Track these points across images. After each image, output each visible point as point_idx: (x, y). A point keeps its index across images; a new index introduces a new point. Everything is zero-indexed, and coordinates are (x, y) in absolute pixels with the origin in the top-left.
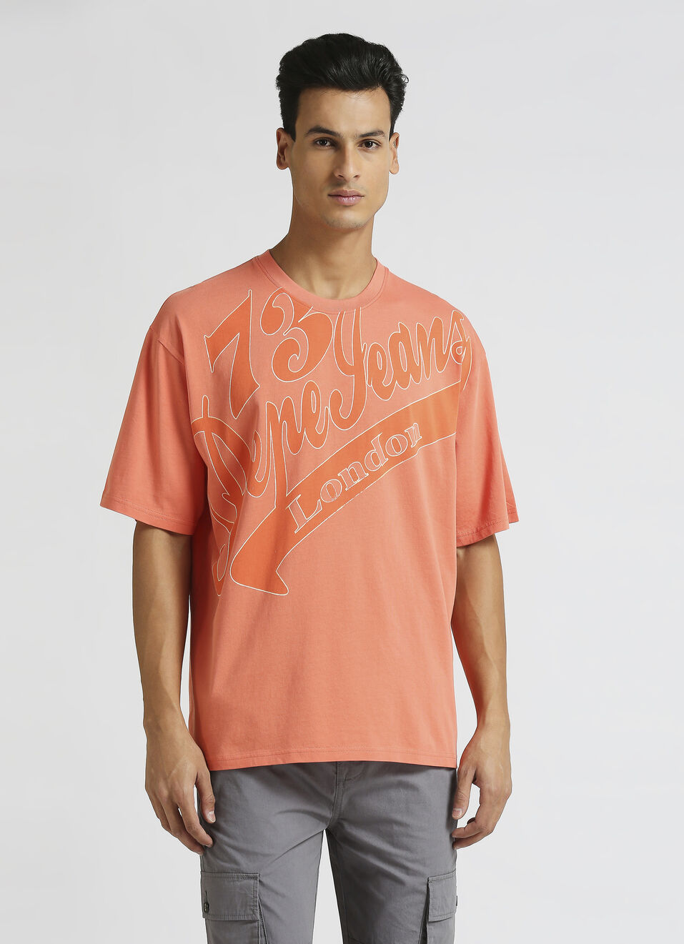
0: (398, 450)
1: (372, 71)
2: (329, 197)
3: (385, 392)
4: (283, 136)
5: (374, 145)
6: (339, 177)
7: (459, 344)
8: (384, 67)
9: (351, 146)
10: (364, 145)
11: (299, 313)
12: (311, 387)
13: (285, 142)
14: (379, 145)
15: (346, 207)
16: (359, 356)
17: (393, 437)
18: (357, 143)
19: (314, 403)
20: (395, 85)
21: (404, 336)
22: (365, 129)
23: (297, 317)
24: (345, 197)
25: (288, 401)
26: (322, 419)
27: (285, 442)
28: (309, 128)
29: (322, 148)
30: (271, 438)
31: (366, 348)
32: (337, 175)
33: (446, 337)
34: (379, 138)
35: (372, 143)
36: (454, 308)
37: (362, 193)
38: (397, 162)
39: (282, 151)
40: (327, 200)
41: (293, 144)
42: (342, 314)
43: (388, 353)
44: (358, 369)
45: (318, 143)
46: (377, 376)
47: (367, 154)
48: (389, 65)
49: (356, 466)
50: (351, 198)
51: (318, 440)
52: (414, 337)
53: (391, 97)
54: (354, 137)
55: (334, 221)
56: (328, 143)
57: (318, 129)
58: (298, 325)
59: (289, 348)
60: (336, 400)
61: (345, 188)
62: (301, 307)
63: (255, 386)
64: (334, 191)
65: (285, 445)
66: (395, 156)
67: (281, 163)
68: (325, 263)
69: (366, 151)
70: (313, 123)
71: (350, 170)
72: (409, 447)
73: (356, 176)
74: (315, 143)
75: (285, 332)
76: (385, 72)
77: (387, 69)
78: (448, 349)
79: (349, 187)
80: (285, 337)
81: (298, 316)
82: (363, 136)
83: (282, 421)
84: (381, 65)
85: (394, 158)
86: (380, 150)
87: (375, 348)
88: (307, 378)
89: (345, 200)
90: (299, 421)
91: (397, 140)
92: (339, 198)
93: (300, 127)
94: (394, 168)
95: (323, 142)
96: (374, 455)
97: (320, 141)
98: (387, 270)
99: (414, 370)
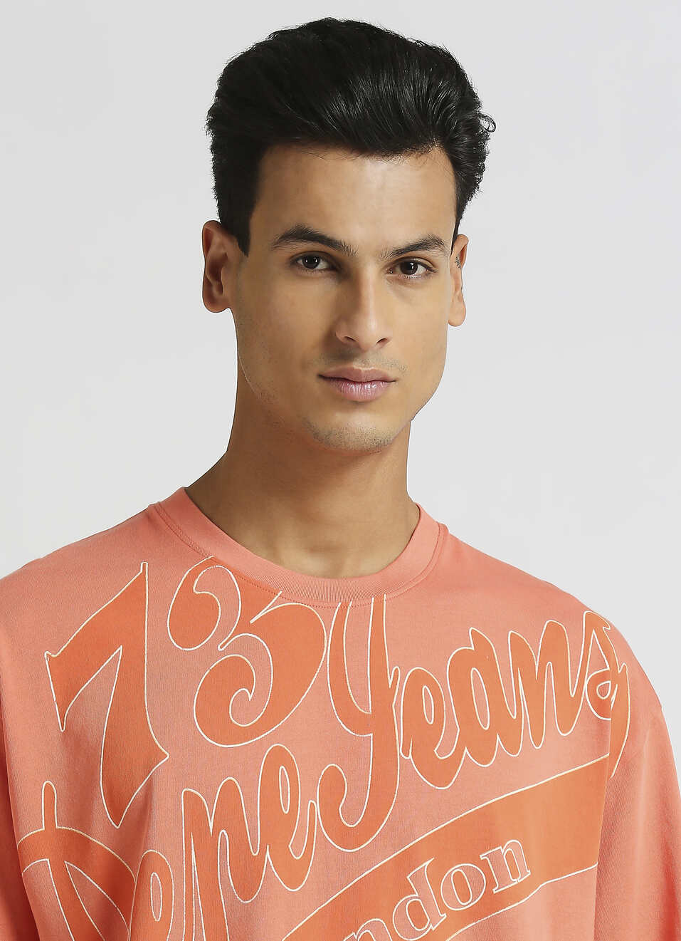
0: (465, 897)
1: (423, 111)
2: (322, 381)
3: (440, 772)
4: (217, 238)
5: (421, 269)
6: (345, 341)
7: (603, 677)
8: (447, 100)
9: (371, 273)
10: (398, 269)
11: (251, 606)
12: (279, 757)
13: (222, 251)
14: (431, 269)
15: (358, 404)
16: (382, 694)
17: (456, 869)
18: (386, 266)
19: (285, 791)
20: (466, 139)
21: (482, 656)
22: (403, 236)
23: (247, 614)
24: (355, 383)
25: (229, 787)
26: (302, 827)
27: (224, 875)
28: (280, 231)
29: (308, 273)
30: (195, 869)
31: (398, 677)
32: (341, 336)
33: (575, 661)
34: (433, 254)
35: (416, 264)
36: (588, 609)
37: (392, 374)
38: (461, 298)
39: (214, 271)
40: (317, 386)
41: (241, 261)
42: (344, 608)
43: (447, 690)
44: (380, 722)
45: (300, 262)
46: (422, 737)
47: (402, 287)
48: (455, 95)
49: (377, 928)
50: (368, 386)
51: (293, 873)
52: (504, 659)
53: (456, 165)
54: (379, 255)
55: (330, 433)
56: (322, 265)
57: (302, 234)
58: (251, 629)
59: (234, 674)
60: (332, 787)
61: (357, 365)
62: (255, 593)
63: (157, 755)
64: (332, 370)
65: (225, 882)
66: (458, 287)
67: (213, 297)
68: (308, 517)
69: (402, 282)
70: (289, 221)
71: (371, 327)
72: (488, 892)
73: (383, 341)
74: (293, 261)
75: (222, 644)
76: (448, 112)
77: (452, 106)
78: (580, 687)
79: (366, 363)
80: (222, 654)
81: (250, 609)
82: (399, 252)
84: (442, 96)
85: (456, 290)
86: (434, 281)
87: (417, 680)
88: (269, 740)
89: (355, 390)
90: (253, 830)
91: (463, 252)
92: (343, 385)
93: (261, 225)
94: (457, 314)
95: (310, 261)
96: (415, 906)
97: (304, 258)
98: (443, 529)
99: (508, 729)
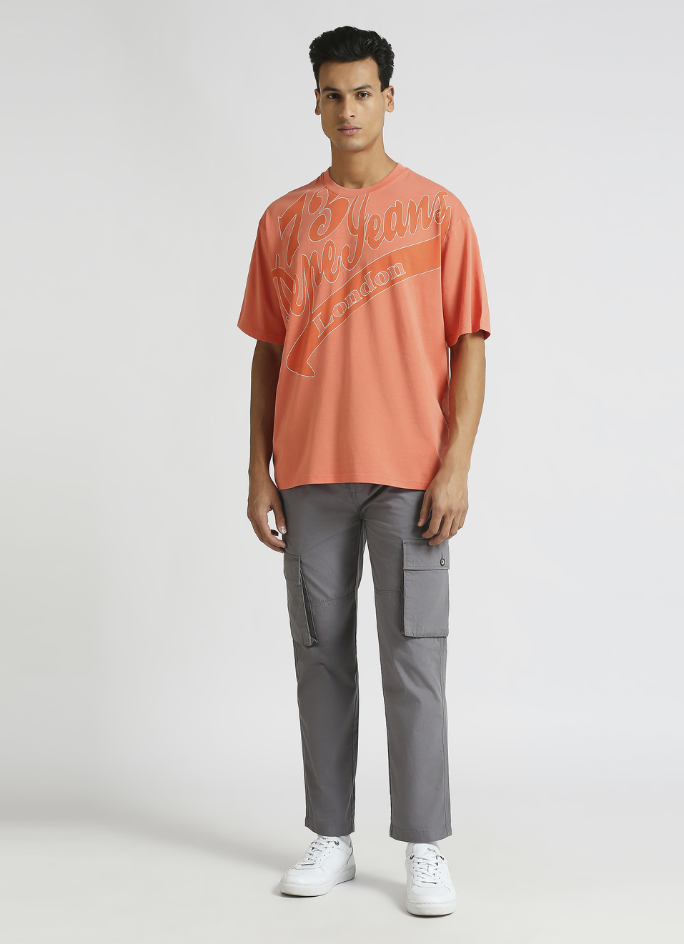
2: (338, 131)
3: (375, 245)
6: (341, 118)
7: (439, 211)
9: (349, 98)
10: (358, 95)
11: (330, 199)
12: (330, 243)
14: (369, 94)
15: (351, 136)
17: (380, 273)
18: (353, 95)
19: (331, 253)
21: (398, 209)
22: (359, 85)
24: (348, 130)
25: (315, 253)
26: (336, 263)
27: (313, 279)
29: (332, 100)
31: (368, 217)
32: (340, 116)
33: (430, 206)
34: (368, 90)
35: (365, 94)
37: (358, 126)
40: (338, 133)
42: (357, 197)
43: (383, 220)
44: (360, 231)
45: (330, 97)
46: (372, 234)
49: (355, 293)
50: (352, 131)
51: (332, 278)
53: (379, 64)
54: (351, 91)
55: (343, 146)
58: (329, 206)
59: (322, 220)
60: (346, 251)
61: (347, 125)
62: (333, 195)
63: (298, 246)
64: (340, 127)
65: (313, 281)
66: (391, 101)
69: (361, 100)
71: (348, 113)
73: (352, 116)
74: (328, 97)
75: (320, 212)
78: (432, 214)
79: (349, 124)
80: (320, 215)
82: (358, 90)
83: (311, 267)
84: (369, 43)
85: (389, 102)
86: (370, 97)
87: (375, 217)
88: (327, 239)
89: (349, 132)
90: (320, 262)
92: (344, 131)
94: (390, 108)
99: (401, 230)
